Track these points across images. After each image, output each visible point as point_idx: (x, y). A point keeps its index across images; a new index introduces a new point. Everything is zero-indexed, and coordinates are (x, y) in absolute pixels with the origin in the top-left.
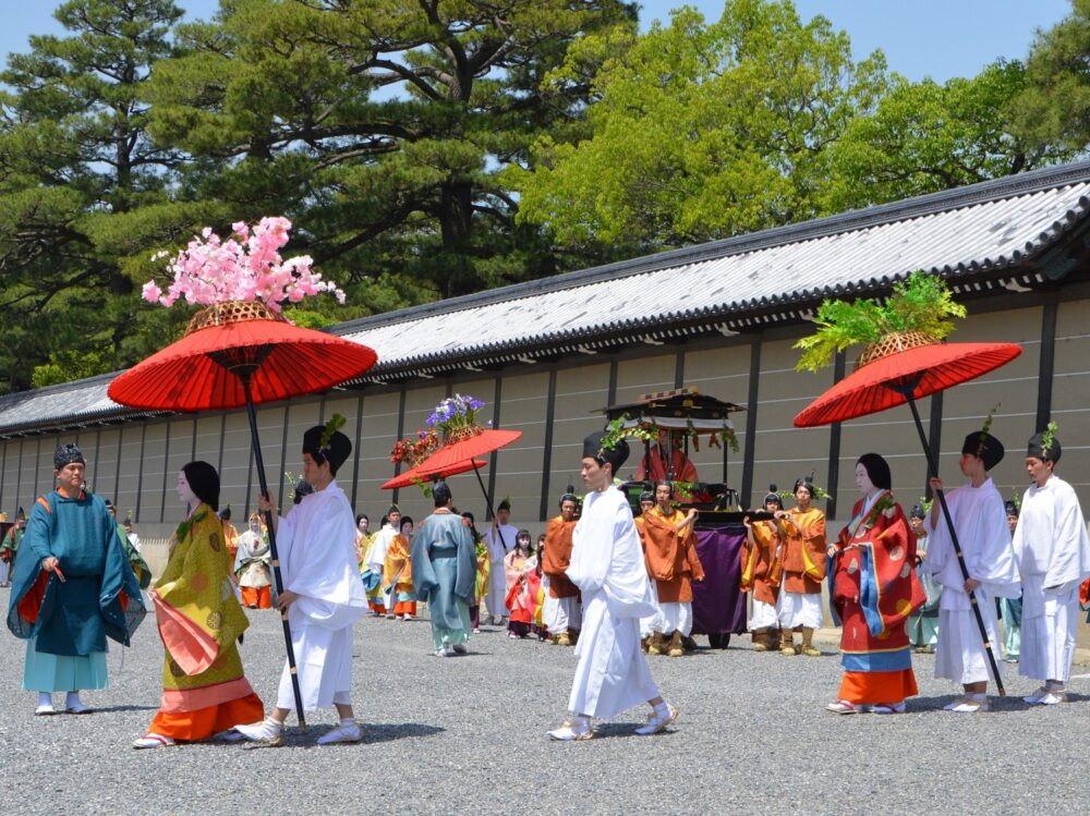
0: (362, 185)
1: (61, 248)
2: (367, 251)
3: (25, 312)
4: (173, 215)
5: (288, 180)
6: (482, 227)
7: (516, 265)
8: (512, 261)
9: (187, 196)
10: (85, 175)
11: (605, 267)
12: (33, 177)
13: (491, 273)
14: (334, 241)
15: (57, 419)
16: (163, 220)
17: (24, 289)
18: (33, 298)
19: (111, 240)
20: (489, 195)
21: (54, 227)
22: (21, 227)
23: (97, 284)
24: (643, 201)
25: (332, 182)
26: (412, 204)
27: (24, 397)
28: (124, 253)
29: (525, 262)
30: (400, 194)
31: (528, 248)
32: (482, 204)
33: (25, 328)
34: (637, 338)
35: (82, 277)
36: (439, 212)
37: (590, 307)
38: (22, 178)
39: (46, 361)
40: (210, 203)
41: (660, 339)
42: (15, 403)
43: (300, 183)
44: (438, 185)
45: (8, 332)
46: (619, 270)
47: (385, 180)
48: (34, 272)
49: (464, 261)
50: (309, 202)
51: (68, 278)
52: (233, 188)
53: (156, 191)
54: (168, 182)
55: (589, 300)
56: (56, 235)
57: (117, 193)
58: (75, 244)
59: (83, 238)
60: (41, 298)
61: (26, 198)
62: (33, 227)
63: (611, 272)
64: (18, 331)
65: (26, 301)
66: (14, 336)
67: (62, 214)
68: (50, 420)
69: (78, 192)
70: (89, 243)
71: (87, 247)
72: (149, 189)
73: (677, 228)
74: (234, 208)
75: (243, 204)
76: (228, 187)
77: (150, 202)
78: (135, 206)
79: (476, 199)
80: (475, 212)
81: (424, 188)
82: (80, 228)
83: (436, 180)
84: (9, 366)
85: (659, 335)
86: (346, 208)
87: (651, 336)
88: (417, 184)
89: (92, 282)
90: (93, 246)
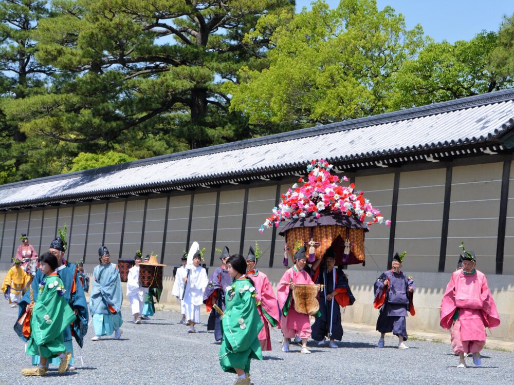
0: (149, 88)
2: (152, 123)
4: (49, 101)
5: (111, 84)
6: (212, 112)
7: (229, 132)
8: (227, 130)
9: (56, 90)
11: (276, 135)
13: (216, 136)
14: (134, 117)
16: (43, 103)
19: (15, 113)
20: (216, 95)
23: (7, 135)
24: (295, 101)
25: (134, 87)
26: (175, 99)
28: (22, 120)
29: (234, 131)
30: (169, 94)
31: (235, 123)
34: (291, 173)
36: (190, 103)
37: (267, 156)
40: (69, 95)
41: (303, 174)
43: (117, 86)
44: (189, 89)
46: (283, 137)
47: (162, 86)
49: (202, 130)
52: (81, 88)
53: (40, 87)
54: (46, 83)
55: (266, 153)
57: (18, 88)
63: (278, 138)
70: (3, 114)
72: (36, 86)
73: (312, 116)
74: (81, 99)
75: (86, 96)
76: (78, 87)
77: (36, 93)
78: (28, 95)
79: (209, 97)
80: (208, 104)
81: (182, 91)
83: (188, 87)
85: (302, 172)
86: (141, 100)
87: (298, 172)
88: (178, 89)
89: (4, 134)
90: (5, 115)
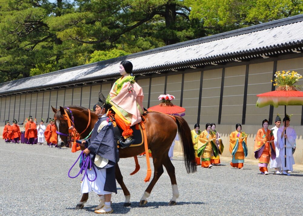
0: (137, 6)
1: (39, 28)
2: (140, 29)
3: (27, 50)
4: (75, 17)
5: (113, 4)
6: (180, 20)
7: (191, 33)
8: (189, 32)
9: (80, 10)
10: (47, 3)
11: (221, 34)
12: (29, 4)
13: (182, 36)
14: (128, 25)
15: (37, 87)
16: (72, 19)
17: (27, 43)
18: (30, 46)
19: (55, 26)
20: (182, 8)
21: (36, 22)
22: (26, 21)
23: (51, 41)
24: (235, 9)
25: (127, 5)
26: (155, 12)
27: (27, 79)
28: (59, 30)
29: (194, 32)
30: (151, 9)
31: (195, 27)
32: (180, 11)
33: (27, 56)
34: (232, 59)
35: (46, 38)
36: (165, 15)
37: (215, 49)
38: (26, 5)
39: (34, 67)
40: (87, 13)
41: (240, 60)
42: (24, 81)
43: (117, 6)
44: (163, 5)
45: (22, 57)
46: (226, 35)
47: (145, 4)
48: (30, 37)
49: (173, 32)
50: (121, 11)
51: (41, 39)
52: (94, 8)
53: (70, 9)
54: (74, 5)
55: (215, 46)
56: (37, 24)
57: (57, 10)
58: (44, 27)
59: (46, 25)
60: (33, 46)
61: (27, 12)
62: (30, 22)
63: (223, 36)
64: (25, 57)
65: (28, 47)
66: (24, 58)
67: (39, 17)
68: (35, 87)
69: (44, 9)
70: (47, 27)
71: (47, 28)
72: (68, 8)
73: (247, 19)
74: (94, 14)
75: (98, 13)
76: (92, 7)
77: (68, 13)
78: (63, 14)
79: (177, 10)
80: (177, 15)
81: (159, 7)
82: (45, 22)
83: (163, 4)
84: (23, 69)
85: (239, 58)
86: (132, 14)
87: (237, 59)
88: (156, 5)
89: (49, 40)
90: (49, 28)
